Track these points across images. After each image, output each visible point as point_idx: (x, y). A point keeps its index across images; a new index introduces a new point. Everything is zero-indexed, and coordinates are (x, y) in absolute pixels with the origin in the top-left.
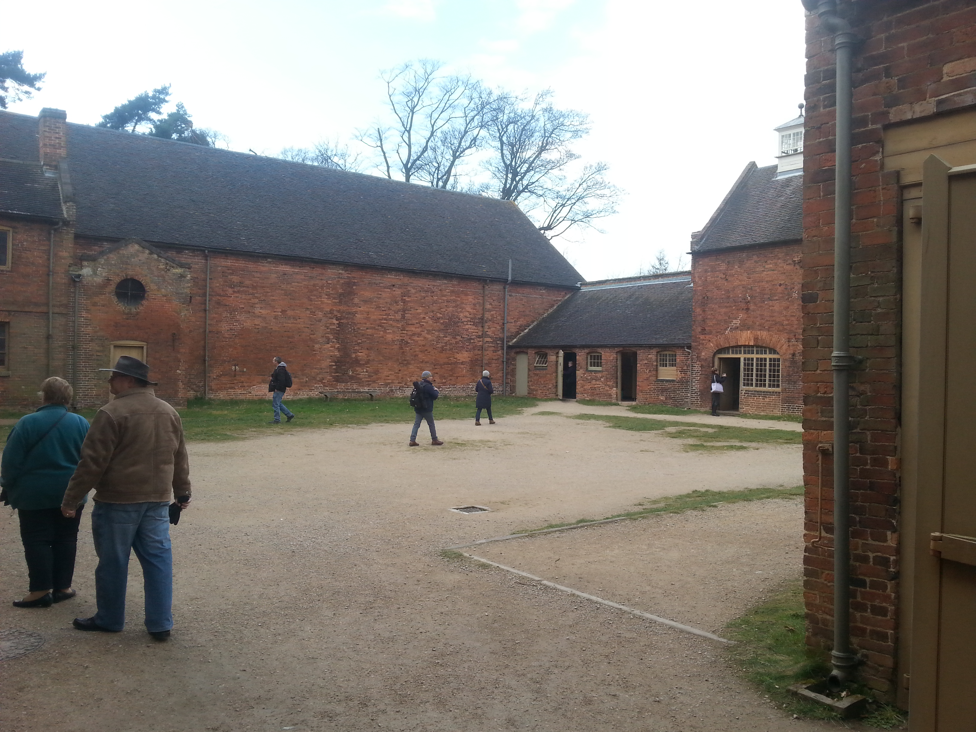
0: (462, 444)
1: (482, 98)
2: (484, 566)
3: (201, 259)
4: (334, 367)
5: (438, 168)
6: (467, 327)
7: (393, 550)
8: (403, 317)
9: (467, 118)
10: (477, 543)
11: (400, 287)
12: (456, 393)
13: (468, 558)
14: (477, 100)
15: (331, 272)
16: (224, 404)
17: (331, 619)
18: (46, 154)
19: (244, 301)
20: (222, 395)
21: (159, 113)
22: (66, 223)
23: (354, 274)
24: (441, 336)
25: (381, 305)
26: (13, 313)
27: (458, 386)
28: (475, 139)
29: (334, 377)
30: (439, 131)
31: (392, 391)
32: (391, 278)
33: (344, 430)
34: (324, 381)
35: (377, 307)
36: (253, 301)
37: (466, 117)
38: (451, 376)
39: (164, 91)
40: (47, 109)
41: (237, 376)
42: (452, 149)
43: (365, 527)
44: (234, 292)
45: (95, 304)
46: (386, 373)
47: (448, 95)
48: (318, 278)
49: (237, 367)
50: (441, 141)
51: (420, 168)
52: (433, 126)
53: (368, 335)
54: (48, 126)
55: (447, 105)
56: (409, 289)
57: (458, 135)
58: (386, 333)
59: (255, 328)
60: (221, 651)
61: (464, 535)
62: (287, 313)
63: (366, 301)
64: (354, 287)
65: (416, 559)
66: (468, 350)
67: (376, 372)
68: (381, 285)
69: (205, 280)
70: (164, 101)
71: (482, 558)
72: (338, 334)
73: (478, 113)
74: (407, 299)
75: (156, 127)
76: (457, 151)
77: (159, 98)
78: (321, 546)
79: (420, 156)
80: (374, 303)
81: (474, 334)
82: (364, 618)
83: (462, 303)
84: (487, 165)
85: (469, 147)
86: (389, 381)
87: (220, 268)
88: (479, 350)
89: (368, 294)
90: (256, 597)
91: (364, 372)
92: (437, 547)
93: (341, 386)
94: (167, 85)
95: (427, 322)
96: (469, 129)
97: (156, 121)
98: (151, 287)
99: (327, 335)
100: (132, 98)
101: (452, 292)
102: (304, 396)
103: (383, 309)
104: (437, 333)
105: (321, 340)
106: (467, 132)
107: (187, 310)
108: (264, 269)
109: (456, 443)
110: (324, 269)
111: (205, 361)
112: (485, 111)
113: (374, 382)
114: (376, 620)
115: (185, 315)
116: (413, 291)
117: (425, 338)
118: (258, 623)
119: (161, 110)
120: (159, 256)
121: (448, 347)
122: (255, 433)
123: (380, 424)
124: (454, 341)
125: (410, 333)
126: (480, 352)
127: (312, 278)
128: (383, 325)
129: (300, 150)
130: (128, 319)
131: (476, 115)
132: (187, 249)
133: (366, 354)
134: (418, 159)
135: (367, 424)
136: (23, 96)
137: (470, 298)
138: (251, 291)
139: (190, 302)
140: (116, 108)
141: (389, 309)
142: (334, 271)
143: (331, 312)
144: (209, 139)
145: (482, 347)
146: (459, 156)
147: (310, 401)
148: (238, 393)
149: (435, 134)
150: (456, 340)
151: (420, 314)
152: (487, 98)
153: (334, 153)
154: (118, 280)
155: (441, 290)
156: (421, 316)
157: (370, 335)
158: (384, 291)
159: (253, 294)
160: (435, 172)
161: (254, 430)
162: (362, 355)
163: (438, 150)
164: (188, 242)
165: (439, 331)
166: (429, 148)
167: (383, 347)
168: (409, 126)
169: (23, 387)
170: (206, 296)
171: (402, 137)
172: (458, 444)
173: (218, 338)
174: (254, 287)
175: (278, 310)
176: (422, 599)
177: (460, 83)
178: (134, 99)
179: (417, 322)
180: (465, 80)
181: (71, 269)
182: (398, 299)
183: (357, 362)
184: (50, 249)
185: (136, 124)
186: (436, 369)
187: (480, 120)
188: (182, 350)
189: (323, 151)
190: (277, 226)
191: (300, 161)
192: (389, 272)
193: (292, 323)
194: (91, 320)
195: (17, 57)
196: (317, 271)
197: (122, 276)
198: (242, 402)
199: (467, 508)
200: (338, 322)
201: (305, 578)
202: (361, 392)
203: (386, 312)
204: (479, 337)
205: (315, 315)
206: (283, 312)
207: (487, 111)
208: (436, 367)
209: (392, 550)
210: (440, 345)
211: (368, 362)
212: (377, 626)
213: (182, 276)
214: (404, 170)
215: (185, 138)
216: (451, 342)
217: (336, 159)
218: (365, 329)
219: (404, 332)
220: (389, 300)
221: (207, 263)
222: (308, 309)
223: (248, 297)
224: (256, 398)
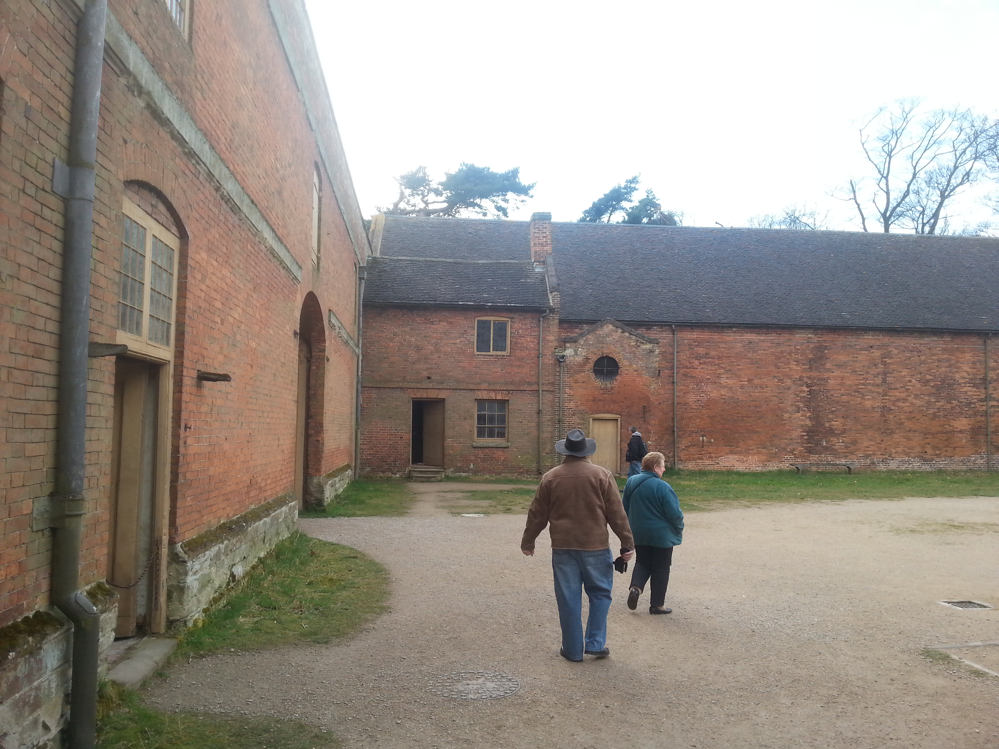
0: (959, 526)
1: (974, 127)
2: (977, 673)
3: (668, 334)
4: (806, 437)
5: (923, 213)
6: (965, 389)
7: (865, 641)
8: (884, 381)
9: (957, 153)
10: (970, 645)
11: (880, 348)
12: (954, 467)
13: (957, 662)
14: (968, 130)
15: (800, 337)
16: (692, 474)
17: (788, 708)
18: (536, 252)
19: (710, 372)
20: (691, 466)
21: (631, 201)
22: (552, 310)
23: (825, 338)
24: (932, 400)
25: (857, 369)
26: (511, 392)
27: (957, 458)
28: (968, 174)
29: (806, 448)
30: (922, 172)
31: (874, 463)
32: (868, 339)
33: (816, 505)
34: (795, 452)
35: (853, 371)
36: (719, 371)
37: (956, 151)
38: (947, 446)
39: (634, 180)
40: (536, 213)
41: (705, 447)
42: (939, 189)
43: (834, 613)
44: (700, 363)
45: (576, 382)
46: (866, 444)
47: (932, 130)
48: (786, 344)
49: (704, 438)
50: (926, 182)
51: (901, 215)
52: (915, 168)
53: (843, 402)
54: (537, 228)
55: (932, 142)
56: (890, 349)
57: (946, 173)
58: (864, 399)
59: (722, 398)
60: (673, 723)
61: (955, 634)
62: (754, 381)
63: (840, 366)
64: (826, 351)
65: (891, 655)
66: (967, 416)
67: (855, 442)
68: (858, 347)
69: (673, 354)
70: (635, 189)
71: (976, 663)
72: (810, 402)
73: (971, 144)
74: (888, 361)
75: (628, 214)
76: (946, 190)
77: (630, 187)
78: (784, 629)
79: (901, 203)
80: (849, 368)
81: (974, 397)
82: (825, 712)
83: (958, 362)
84: (985, 201)
85: (961, 184)
86: (870, 452)
87: (686, 341)
88: (982, 416)
89: (842, 358)
90: (712, 673)
91: (839, 442)
92: (918, 644)
93: (814, 458)
94: (637, 175)
95: (914, 386)
96: (960, 163)
97: (628, 209)
98: (623, 363)
99: (797, 403)
100: (607, 192)
101: (944, 350)
102: (774, 468)
103: (860, 373)
104: (927, 398)
105: (790, 409)
106: (958, 167)
107: (656, 383)
108: (728, 338)
109: (951, 526)
110: (792, 334)
111: (674, 431)
112: (979, 140)
113: (852, 453)
114: (838, 716)
115: (655, 388)
116: (895, 351)
117: (912, 403)
118: (712, 700)
119: (632, 198)
120: (630, 334)
121: (941, 414)
122: (722, 505)
123: (858, 500)
124: (948, 406)
125: (893, 399)
126: (983, 419)
127: (779, 344)
128: (860, 390)
129: (767, 216)
130: (604, 394)
131: (969, 147)
132: (656, 325)
133: (842, 423)
134: (898, 205)
135: (844, 499)
136: (520, 205)
137: (968, 356)
138: (717, 362)
139: (659, 375)
140: (594, 203)
141: (867, 373)
142: (803, 335)
143: (801, 379)
144: (676, 218)
145: (986, 413)
146: (949, 195)
147: (780, 473)
148: (707, 464)
149: (917, 176)
150: (952, 405)
151: (904, 377)
152: (982, 125)
153: (802, 213)
154: (595, 358)
155: (929, 349)
156: (906, 379)
157: (846, 402)
158: (860, 354)
159: (719, 364)
160: (919, 217)
161: (721, 501)
162: (837, 424)
163: (922, 192)
164: (656, 319)
165: (930, 395)
166: (911, 192)
167: (861, 415)
168: (886, 172)
169: (519, 457)
170: (673, 369)
171: (878, 185)
172: (954, 526)
173: (686, 409)
174: (720, 358)
175: (744, 380)
176: (895, 701)
177: (946, 115)
178: (609, 192)
179: (902, 385)
180: (952, 111)
181: (557, 350)
182: (877, 361)
183: (831, 432)
184: (539, 334)
185: (611, 214)
186: (927, 438)
187: (974, 151)
188: (652, 422)
189: (790, 213)
190: (742, 295)
191: (767, 227)
192: (865, 333)
193: (759, 392)
194: (573, 396)
195: (515, 173)
196: (784, 337)
197: (599, 355)
198: (710, 472)
199: (962, 602)
200: (808, 389)
201: (764, 660)
202: (837, 465)
203: (864, 376)
204: (982, 400)
205: (783, 383)
206: (749, 381)
207: (982, 140)
208: (927, 436)
209: (863, 641)
210: (931, 411)
211: (844, 432)
212: (839, 723)
213: (651, 351)
214: (882, 220)
215: (654, 220)
216: (945, 407)
217: (804, 220)
218: (840, 395)
219: (885, 397)
220: (866, 364)
221: (674, 337)
222: (775, 376)
223: (714, 368)
224: (724, 469)
